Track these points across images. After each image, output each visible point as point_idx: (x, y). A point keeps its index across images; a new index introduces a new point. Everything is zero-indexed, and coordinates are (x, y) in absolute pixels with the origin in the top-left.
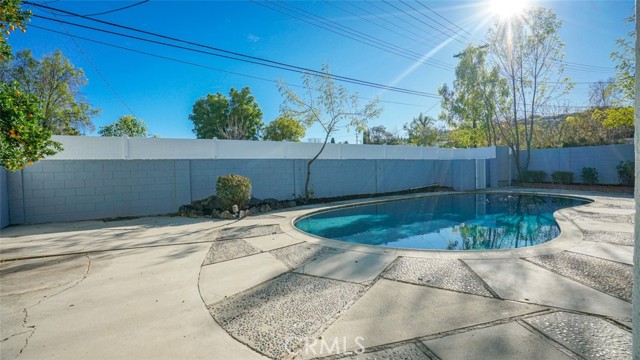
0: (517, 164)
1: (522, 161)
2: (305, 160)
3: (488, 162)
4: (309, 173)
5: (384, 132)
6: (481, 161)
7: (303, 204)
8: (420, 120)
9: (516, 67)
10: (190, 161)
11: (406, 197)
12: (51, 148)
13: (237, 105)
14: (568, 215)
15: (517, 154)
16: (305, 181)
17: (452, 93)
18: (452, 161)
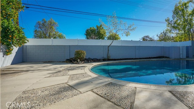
4: (108, 50)
5: (149, 37)
7: (106, 60)
10: (70, 46)
12: (26, 41)
13: (98, 30)
16: (107, 52)
17: (172, 21)
18: (169, 47)
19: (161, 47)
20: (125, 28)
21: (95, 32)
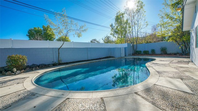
0: (134, 48)
1: (135, 48)
2: (58, 48)
3: (125, 48)
4: (59, 53)
5: (96, 41)
6: (123, 48)
7: (56, 65)
8: (107, 37)
9: (132, 19)
11: (97, 61)
13: (45, 31)
14: (150, 65)
15: (133, 46)
16: (58, 56)
17: (114, 26)
18: (114, 48)
19: (108, 48)
20: (76, 28)
21: (42, 33)
